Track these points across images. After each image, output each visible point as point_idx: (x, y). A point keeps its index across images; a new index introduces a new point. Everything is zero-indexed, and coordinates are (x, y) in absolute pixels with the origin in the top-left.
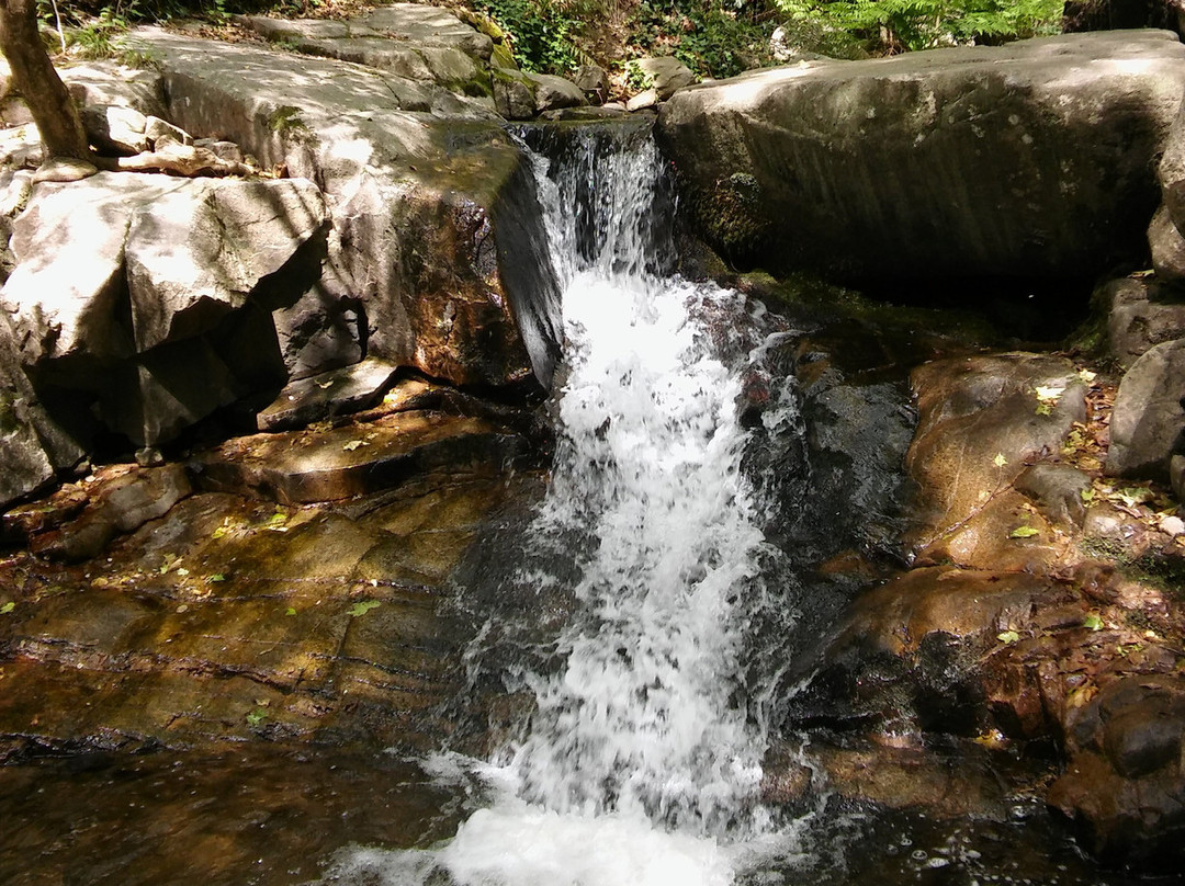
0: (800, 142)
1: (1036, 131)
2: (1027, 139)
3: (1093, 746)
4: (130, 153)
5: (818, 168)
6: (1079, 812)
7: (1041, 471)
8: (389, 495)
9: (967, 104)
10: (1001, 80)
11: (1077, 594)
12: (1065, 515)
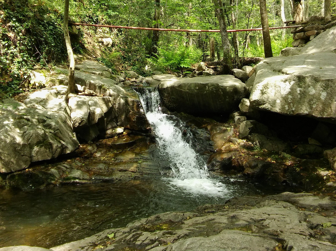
0: (185, 92)
1: (223, 92)
2: (222, 93)
3: (248, 167)
4: (81, 92)
5: (188, 96)
6: (248, 173)
7: (232, 138)
8: (132, 147)
9: (213, 87)
10: (218, 84)
11: (241, 152)
12: (236, 143)
